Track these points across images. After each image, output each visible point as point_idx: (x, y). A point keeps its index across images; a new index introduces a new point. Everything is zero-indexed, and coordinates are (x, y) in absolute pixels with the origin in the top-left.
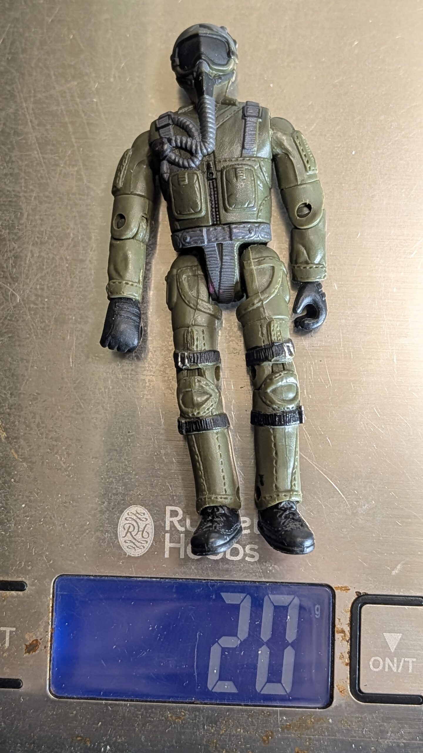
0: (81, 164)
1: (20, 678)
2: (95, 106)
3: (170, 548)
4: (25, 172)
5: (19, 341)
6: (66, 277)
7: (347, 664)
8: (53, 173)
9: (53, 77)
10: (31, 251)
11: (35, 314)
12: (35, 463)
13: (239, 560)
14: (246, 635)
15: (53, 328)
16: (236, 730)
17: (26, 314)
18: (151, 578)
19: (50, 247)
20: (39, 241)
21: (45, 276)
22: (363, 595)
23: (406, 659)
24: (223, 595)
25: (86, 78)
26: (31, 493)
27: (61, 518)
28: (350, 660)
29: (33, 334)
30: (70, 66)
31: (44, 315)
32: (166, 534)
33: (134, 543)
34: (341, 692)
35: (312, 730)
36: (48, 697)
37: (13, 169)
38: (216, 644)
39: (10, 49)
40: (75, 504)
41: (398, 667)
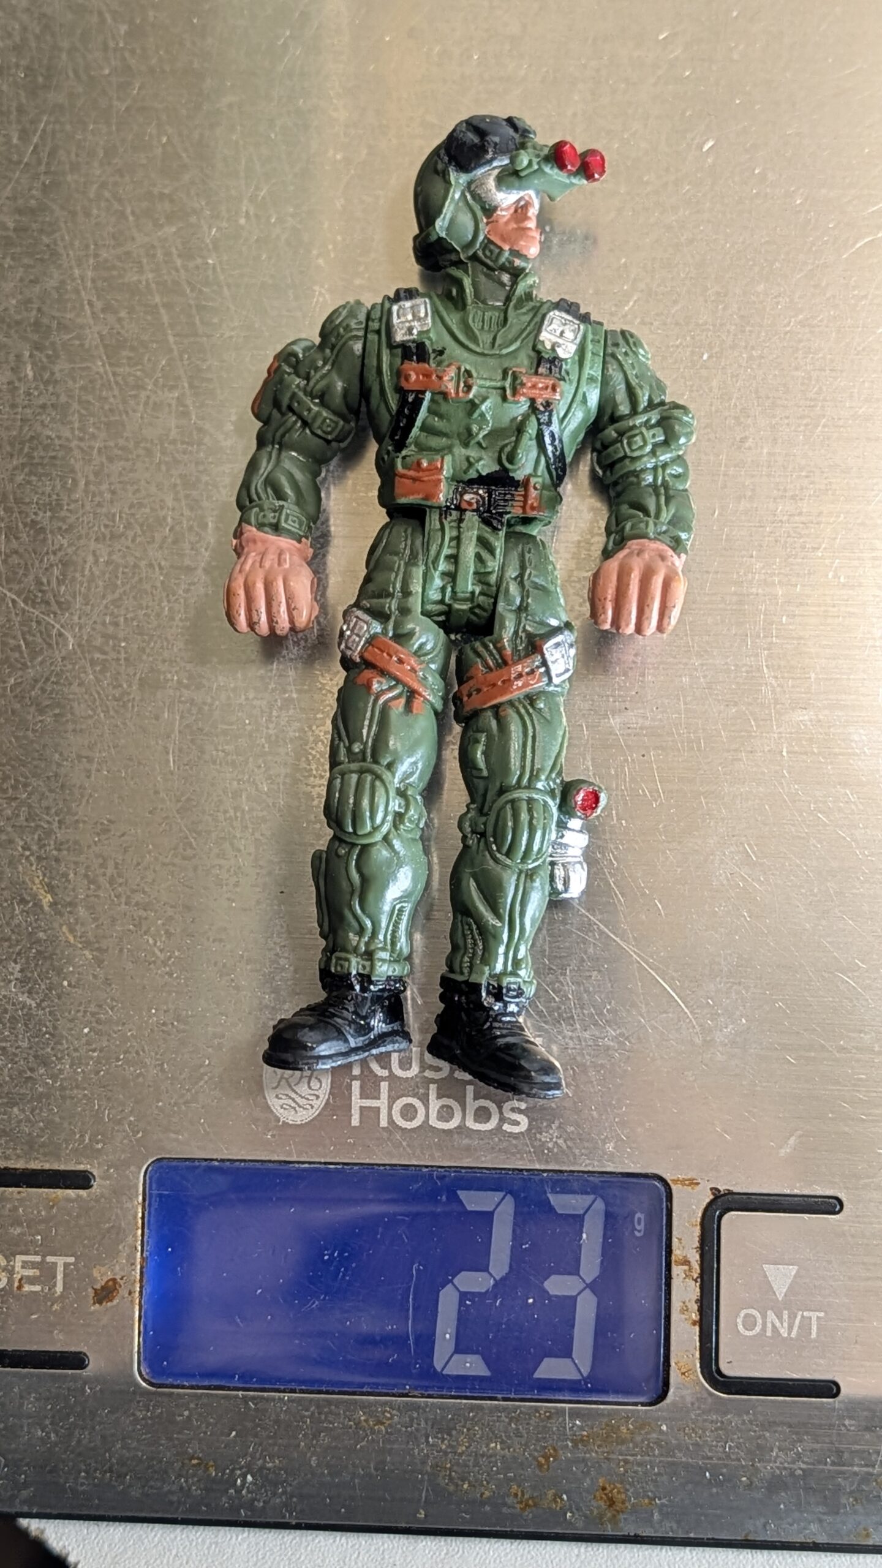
0: (186, 385)
1: (85, 1350)
2: (210, 272)
3: (361, 1107)
4: (80, 402)
5: (74, 722)
6: (161, 600)
7: (694, 1323)
8: (132, 402)
9: (131, 218)
10: (94, 553)
11: (102, 671)
12: (106, 950)
13: (490, 1131)
14: (506, 1269)
15: (137, 698)
16: (487, 1446)
17: (85, 672)
18: (325, 1163)
19: (129, 543)
20: (107, 532)
21: (120, 599)
22: (725, 1195)
23: (805, 1314)
24: (462, 1194)
25: (193, 219)
26: (100, 1006)
27: (157, 1054)
28: (701, 1314)
29: (100, 709)
30: (162, 196)
31: (119, 673)
32: (354, 1083)
33: (293, 1100)
34: (683, 1374)
35: (631, 1445)
36: (137, 1385)
37: (58, 396)
38: (449, 1286)
39: (48, 164)
40: (182, 1027)
41: (790, 1328)
